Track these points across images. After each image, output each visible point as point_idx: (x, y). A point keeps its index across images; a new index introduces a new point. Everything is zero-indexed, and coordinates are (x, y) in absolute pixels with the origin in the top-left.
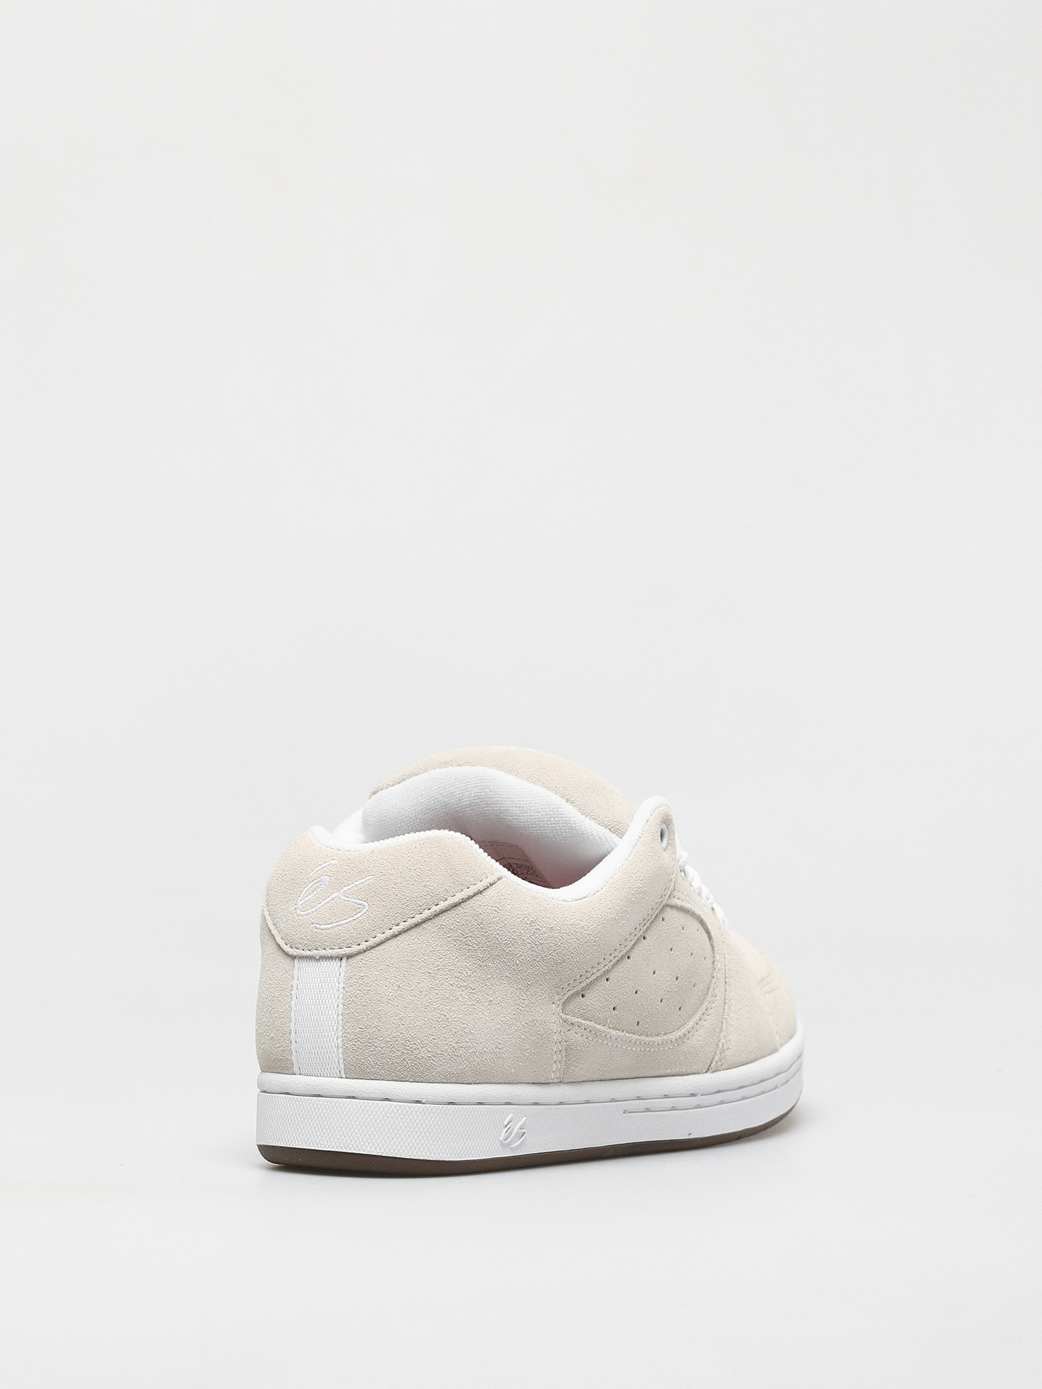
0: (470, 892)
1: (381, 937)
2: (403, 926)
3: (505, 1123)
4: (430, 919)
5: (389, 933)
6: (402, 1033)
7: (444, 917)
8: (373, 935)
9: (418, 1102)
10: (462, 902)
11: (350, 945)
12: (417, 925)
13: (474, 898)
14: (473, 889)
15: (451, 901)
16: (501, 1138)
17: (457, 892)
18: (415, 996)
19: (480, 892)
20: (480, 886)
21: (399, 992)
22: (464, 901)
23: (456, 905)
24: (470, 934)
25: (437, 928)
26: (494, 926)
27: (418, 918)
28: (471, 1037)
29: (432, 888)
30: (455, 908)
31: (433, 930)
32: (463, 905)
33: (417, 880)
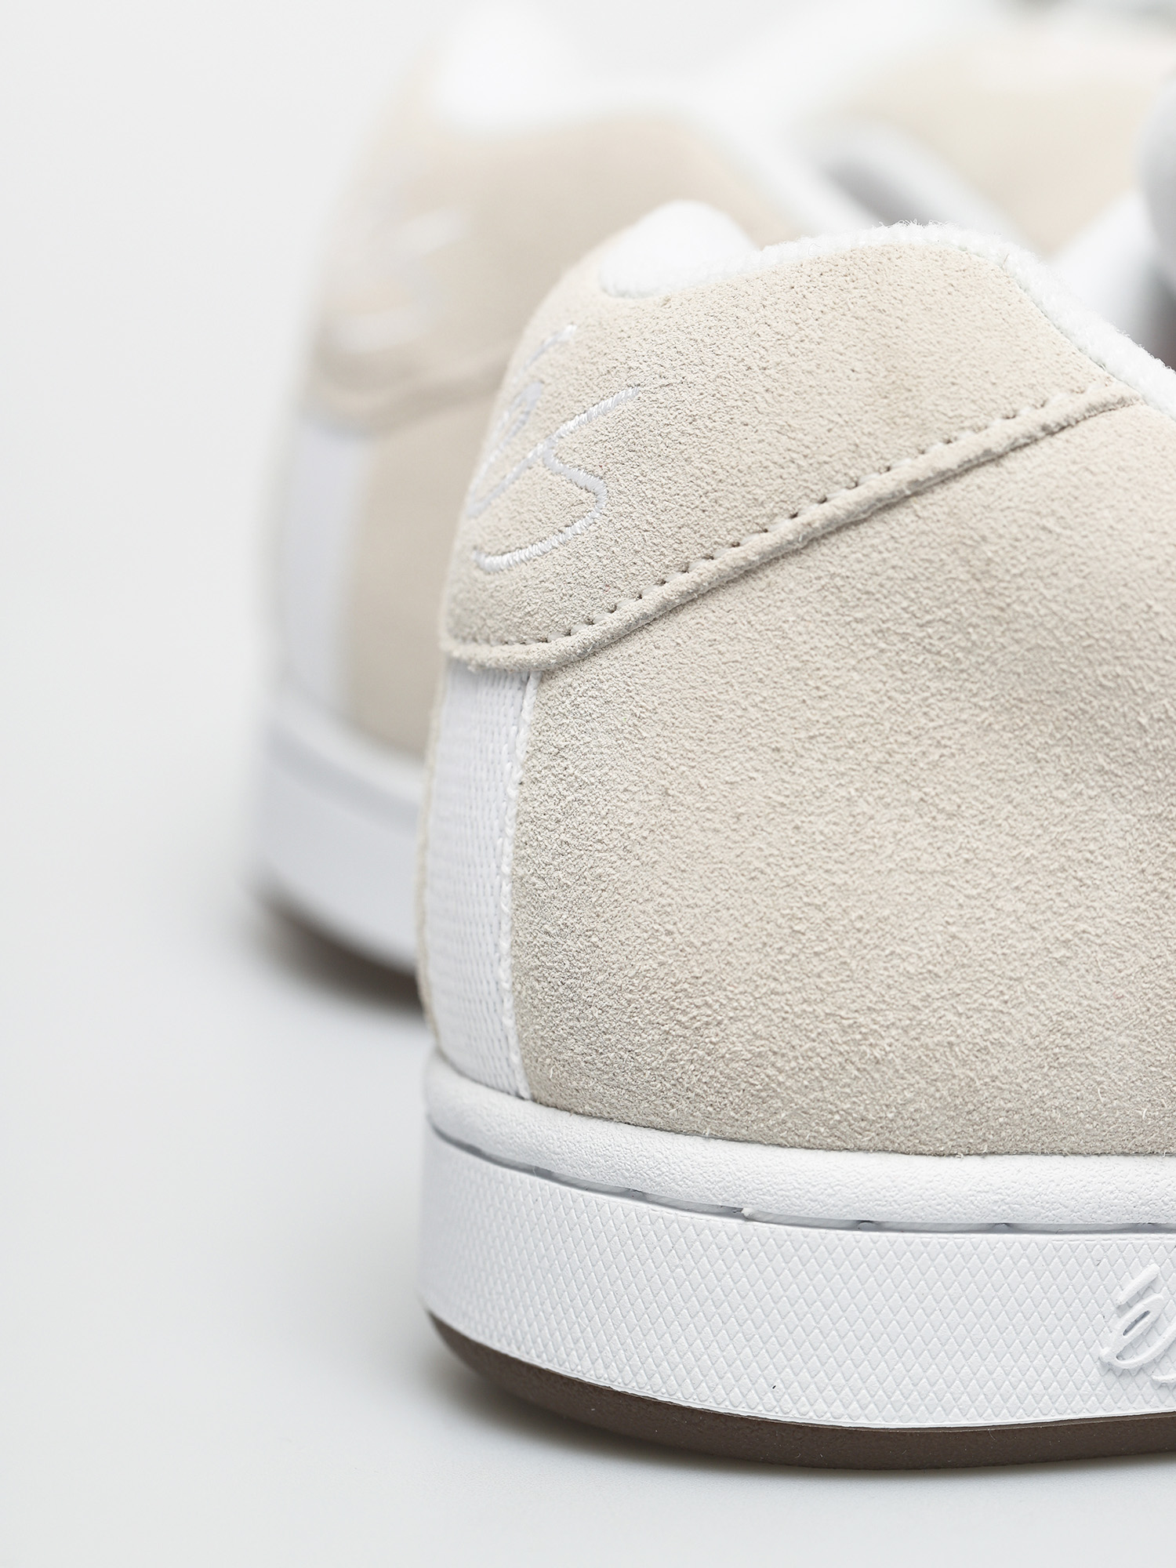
0: (947, 458)
1: (631, 609)
2: (703, 571)
3: (1122, 1298)
4: (796, 552)
5: (654, 597)
6: (661, 964)
7: (846, 546)
8: (609, 600)
9: (734, 1212)
10: (916, 494)
11: (544, 634)
12: (747, 573)
13: (967, 480)
14: (969, 445)
15: (878, 485)
16: (1105, 1352)
17: (898, 456)
18: (716, 831)
19: (992, 458)
20: (998, 434)
21: (664, 814)
22: (919, 489)
23: (886, 505)
24: (940, 614)
25: (818, 585)
26: (1039, 583)
27: (755, 545)
28: (929, 989)
29: (808, 440)
30: (886, 516)
31: (803, 593)
32: (916, 504)
33: (762, 406)
